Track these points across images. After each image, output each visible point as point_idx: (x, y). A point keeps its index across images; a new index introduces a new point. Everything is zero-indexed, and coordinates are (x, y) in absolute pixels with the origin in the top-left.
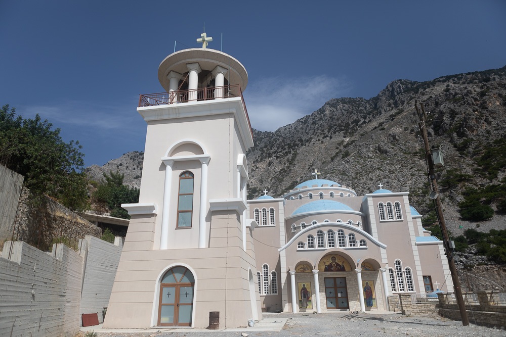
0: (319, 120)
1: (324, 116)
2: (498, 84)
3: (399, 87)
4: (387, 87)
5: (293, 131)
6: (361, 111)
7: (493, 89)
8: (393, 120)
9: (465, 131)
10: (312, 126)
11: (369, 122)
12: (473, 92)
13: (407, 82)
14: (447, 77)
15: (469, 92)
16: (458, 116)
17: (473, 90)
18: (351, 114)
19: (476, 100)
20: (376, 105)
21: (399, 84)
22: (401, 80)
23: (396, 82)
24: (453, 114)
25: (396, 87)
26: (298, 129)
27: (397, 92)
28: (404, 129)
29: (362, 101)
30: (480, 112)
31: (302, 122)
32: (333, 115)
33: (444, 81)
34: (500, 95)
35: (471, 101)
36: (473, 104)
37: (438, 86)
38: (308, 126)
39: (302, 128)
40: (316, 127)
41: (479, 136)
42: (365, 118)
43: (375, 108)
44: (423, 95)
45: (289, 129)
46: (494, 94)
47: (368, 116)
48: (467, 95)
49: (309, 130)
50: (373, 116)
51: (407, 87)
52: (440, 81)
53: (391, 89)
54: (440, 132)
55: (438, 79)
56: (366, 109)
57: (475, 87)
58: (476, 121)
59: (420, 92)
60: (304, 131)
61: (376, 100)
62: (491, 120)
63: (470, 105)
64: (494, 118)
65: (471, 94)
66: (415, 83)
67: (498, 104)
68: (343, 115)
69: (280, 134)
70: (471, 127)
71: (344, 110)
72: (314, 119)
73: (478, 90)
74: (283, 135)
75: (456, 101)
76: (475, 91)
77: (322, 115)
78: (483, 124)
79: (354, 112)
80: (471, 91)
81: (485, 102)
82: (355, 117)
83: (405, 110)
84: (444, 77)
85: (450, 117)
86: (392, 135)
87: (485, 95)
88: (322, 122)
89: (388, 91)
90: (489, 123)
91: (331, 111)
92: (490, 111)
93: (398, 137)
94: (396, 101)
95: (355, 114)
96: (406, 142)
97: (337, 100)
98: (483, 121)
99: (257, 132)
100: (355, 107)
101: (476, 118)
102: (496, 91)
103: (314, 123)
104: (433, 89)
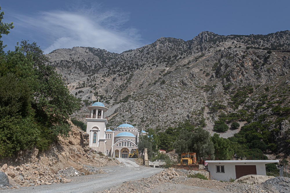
0: (151, 51)
1: (155, 49)
2: (253, 52)
3: (206, 36)
4: (199, 35)
5: (133, 57)
6: (180, 49)
7: (250, 55)
8: (196, 61)
9: (230, 78)
10: (146, 55)
11: (183, 58)
12: (239, 55)
13: (211, 34)
14: (234, 35)
15: (237, 54)
16: (229, 68)
17: (239, 54)
18: (173, 50)
19: (240, 60)
20: (190, 46)
21: (206, 34)
22: (208, 32)
23: (204, 33)
24: (227, 66)
25: (204, 36)
26: (136, 56)
27: (205, 40)
28: (200, 70)
29: (182, 42)
30: (240, 68)
31: (140, 51)
32: (161, 50)
33: (232, 39)
34: (252, 59)
35: (237, 60)
36: (238, 62)
37: (228, 42)
38: (143, 55)
39: (139, 56)
40: (149, 56)
41: (237, 82)
42: (182, 55)
43: (190, 48)
44: (218, 47)
45: (130, 54)
46: (249, 58)
47: (184, 53)
48: (236, 56)
49: (144, 58)
50: (187, 54)
51: (210, 38)
52: (230, 38)
53: (201, 37)
54: (218, 76)
55: (229, 36)
56: (183, 48)
57: (241, 51)
58: (237, 73)
59: (216, 43)
60: (140, 57)
61: (191, 42)
62: (245, 73)
63: (236, 62)
64: (246, 73)
65: (238, 56)
66: (216, 35)
67: (250, 64)
68: (168, 50)
69: (123, 58)
70: (234, 76)
71: (169, 47)
72: (148, 50)
73: (242, 54)
74: (125, 58)
75: (230, 59)
76: (240, 54)
77: (154, 48)
78: (240, 75)
79: (175, 49)
80: (238, 53)
81: (243, 62)
82: (176, 53)
83: (206, 55)
84: (233, 35)
85: (225, 68)
86: (192, 73)
87: (244, 58)
88: (153, 53)
89: (199, 38)
90: (243, 75)
91: (160, 46)
92: (245, 68)
93: (195, 75)
94: (202, 47)
95: (175, 51)
96: (199, 79)
97: (166, 38)
98: (240, 74)
99: (107, 53)
100: (176, 45)
101: (237, 72)
102: (251, 56)
103: (148, 53)
104: (224, 44)
